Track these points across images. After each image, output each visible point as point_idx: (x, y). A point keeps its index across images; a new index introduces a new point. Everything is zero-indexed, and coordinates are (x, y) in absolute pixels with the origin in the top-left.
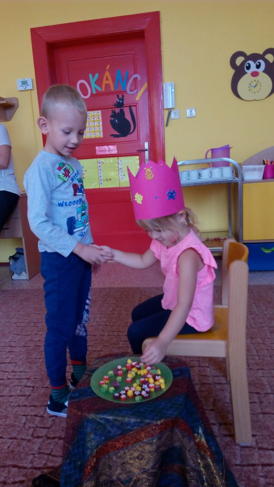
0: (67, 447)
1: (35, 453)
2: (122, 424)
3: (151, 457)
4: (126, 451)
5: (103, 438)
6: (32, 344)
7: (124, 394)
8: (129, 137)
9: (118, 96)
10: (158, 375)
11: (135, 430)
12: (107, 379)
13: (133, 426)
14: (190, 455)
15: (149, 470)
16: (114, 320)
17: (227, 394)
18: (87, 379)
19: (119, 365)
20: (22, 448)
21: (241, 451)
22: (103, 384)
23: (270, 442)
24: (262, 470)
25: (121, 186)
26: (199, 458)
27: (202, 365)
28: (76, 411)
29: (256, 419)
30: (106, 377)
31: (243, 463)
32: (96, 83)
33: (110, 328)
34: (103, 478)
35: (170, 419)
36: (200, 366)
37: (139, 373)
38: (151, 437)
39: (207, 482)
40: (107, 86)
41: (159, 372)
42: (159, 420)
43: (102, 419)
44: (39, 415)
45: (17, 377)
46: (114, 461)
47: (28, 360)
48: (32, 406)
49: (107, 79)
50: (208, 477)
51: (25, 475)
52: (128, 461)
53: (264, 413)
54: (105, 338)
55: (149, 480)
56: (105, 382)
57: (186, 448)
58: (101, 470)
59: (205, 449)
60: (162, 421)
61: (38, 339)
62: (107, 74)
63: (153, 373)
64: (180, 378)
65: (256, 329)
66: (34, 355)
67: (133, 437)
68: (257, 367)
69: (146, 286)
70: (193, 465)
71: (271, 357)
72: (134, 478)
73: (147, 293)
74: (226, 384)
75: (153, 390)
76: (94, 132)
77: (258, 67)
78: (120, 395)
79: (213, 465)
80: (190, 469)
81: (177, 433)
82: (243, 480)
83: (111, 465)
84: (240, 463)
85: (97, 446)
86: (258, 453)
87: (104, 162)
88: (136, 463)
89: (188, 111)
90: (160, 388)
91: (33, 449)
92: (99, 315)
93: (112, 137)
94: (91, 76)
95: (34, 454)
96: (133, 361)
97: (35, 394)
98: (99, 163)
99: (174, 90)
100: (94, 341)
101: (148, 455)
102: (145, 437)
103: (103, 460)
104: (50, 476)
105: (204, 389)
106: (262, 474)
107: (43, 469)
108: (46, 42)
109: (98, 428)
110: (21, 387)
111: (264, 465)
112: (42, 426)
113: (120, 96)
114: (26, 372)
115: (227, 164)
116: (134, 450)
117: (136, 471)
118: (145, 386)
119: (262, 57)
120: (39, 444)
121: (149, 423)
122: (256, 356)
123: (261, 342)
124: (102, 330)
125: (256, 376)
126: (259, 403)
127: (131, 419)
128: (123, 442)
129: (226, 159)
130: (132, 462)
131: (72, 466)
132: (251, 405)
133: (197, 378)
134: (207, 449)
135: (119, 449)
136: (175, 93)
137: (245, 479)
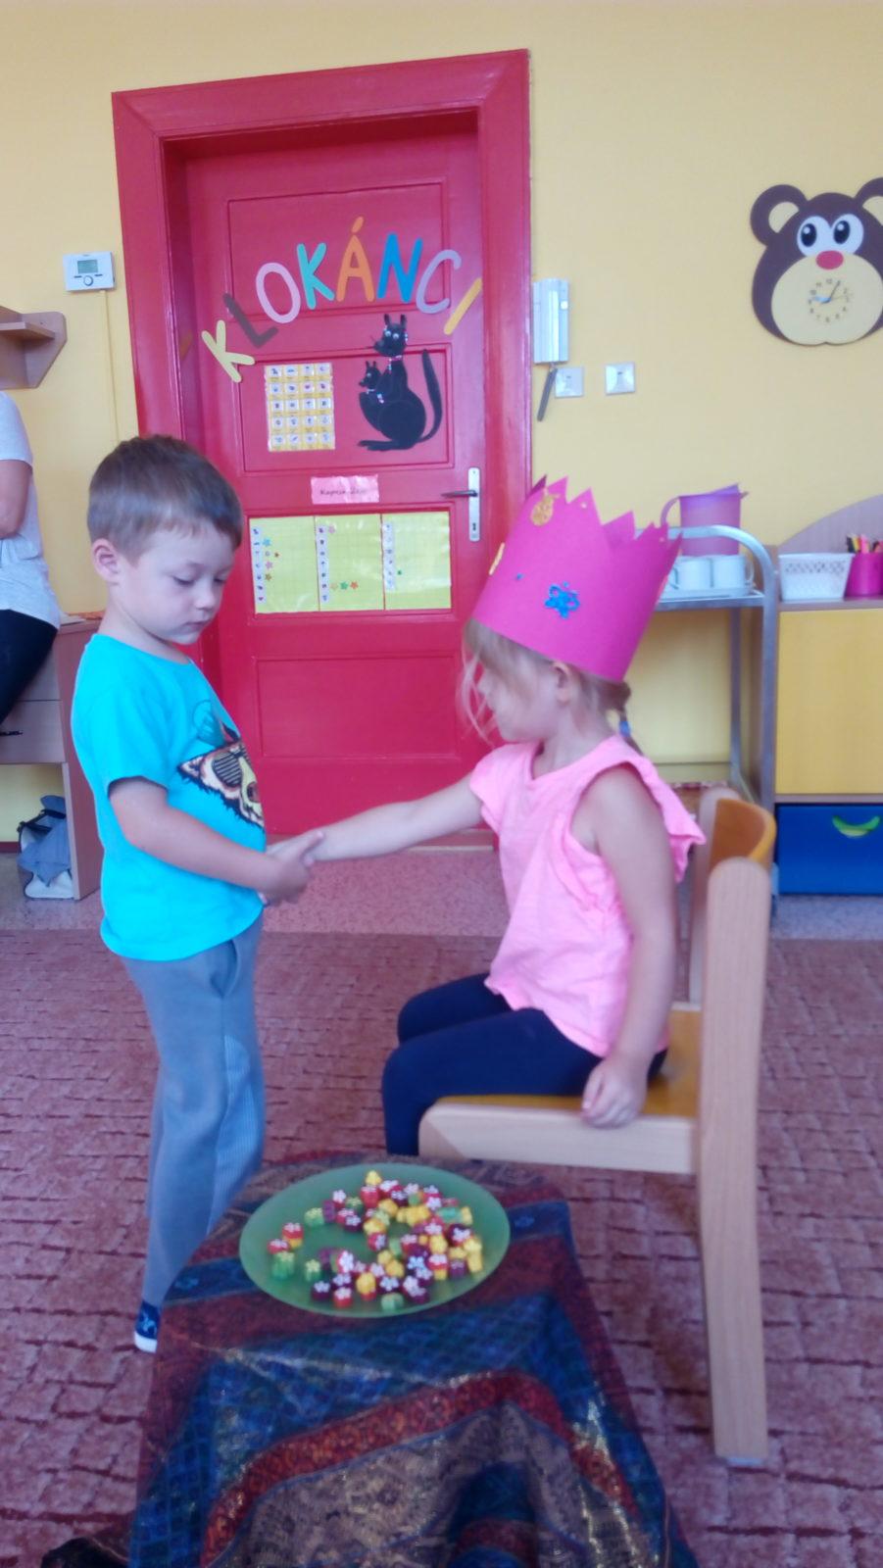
0: (154, 1455)
1: (58, 1466)
2: (333, 1384)
3: (424, 1495)
4: (344, 1472)
5: (270, 1429)
6: (75, 1111)
7: (346, 1286)
8: (418, 452)
9: (387, 318)
10: (462, 1227)
11: (374, 1406)
12: (295, 1235)
13: (369, 1394)
14: (553, 1494)
15: (414, 1538)
16: (345, 1040)
18: (230, 1231)
19: (338, 1190)
20: (16, 1449)
21: (730, 1482)
22: (282, 1249)
24: (795, 1549)
25: (390, 607)
26: (584, 1503)
27: (622, 1195)
28: (184, 1337)
29: (785, 1378)
30: (292, 1227)
31: (735, 1524)
32: (319, 273)
33: (329, 1065)
34: (265, 1561)
35: (489, 1375)
36: (613, 1199)
37: (400, 1217)
38: (426, 1430)
40: (354, 284)
41: (466, 1216)
42: (455, 1374)
43: (267, 1366)
44: (80, 1343)
45: (19, 1216)
46: (304, 1505)
47: (59, 1162)
48: (61, 1312)
49: (354, 263)
51: (20, 1540)
52: (346, 1507)
53: (813, 1361)
54: (310, 1097)
56: (289, 1244)
57: (541, 1471)
58: (260, 1534)
59: (606, 1474)
60: (464, 1379)
61: (94, 1093)
62: (355, 246)
63: (444, 1221)
64: (534, 1237)
65: (803, 1084)
66: (77, 1148)
67: (365, 1429)
68: (798, 1208)
69: (454, 932)
70: (563, 1528)
71: (845, 1175)
73: (456, 955)
74: (691, 1259)
75: (441, 1275)
76: (308, 430)
77: (841, 236)
79: (631, 1530)
80: (551, 1541)
81: (512, 1419)
83: (295, 1518)
84: (724, 1523)
85: (250, 1454)
86: (784, 1491)
87: (336, 527)
88: (373, 1516)
89: (611, 373)
90: (466, 1270)
91: (52, 1455)
92: (298, 1021)
93: (366, 448)
94: (301, 250)
95: (54, 1471)
96: (385, 1178)
97: (73, 1275)
98: (321, 531)
99: (569, 303)
100: (276, 1107)
101: (412, 1488)
102: (405, 1428)
103: (269, 1502)
104: (99, 1544)
105: (623, 1276)
106: (792, 1561)
107: (79, 1522)
108: (161, 139)
109: (254, 1395)
110: (29, 1249)
111: (802, 1532)
112: (87, 1378)
114: (48, 1200)
115: (731, 547)
116: (369, 1471)
117: (372, 1541)
118: (416, 1262)
119: (854, 205)
120: (75, 1437)
121: (419, 1386)
122: (799, 1170)
123: (817, 1125)
124: (305, 1072)
125: (793, 1238)
126: (798, 1326)
127: (364, 1371)
128: (334, 1445)
129: (727, 531)
130: (360, 1510)
131: (167, 1517)
132: (775, 1332)
133: (601, 1237)
134: (611, 1474)
135: (319, 1467)
136: (570, 317)
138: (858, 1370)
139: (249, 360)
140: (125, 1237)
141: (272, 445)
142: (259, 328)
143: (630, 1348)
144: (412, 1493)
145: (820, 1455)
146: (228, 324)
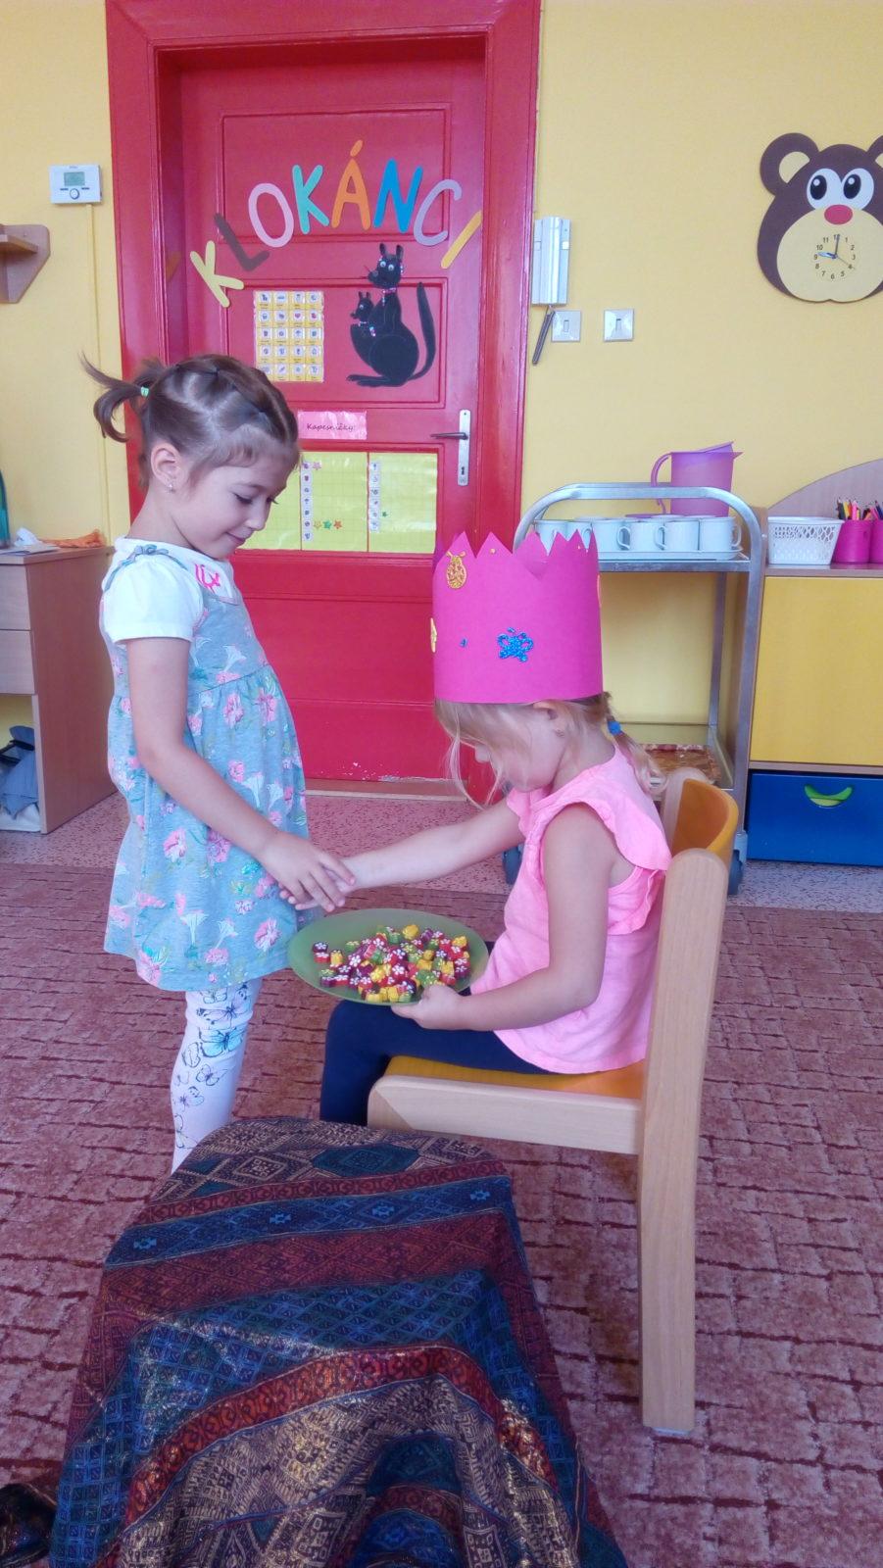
5: (207, 1390)
6: (32, 1053)
8: (409, 390)
9: (382, 247)
14: (480, 1468)
21: (654, 1451)
23: (751, 1430)
24: (712, 1519)
25: (372, 549)
26: (508, 1477)
29: (716, 1351)
31: (656, 1492)
32: (315, 196)
33: (289, 1016)
39: (531, 1557)
40: (351, 210)
44: (25, 1289)
46: (244, 1458)
47: (13, 1104)
48: (9, 1256)
49: (351, 188)
50: (534, 1542)
53: (741, 1334)
57: (469, 1445)
58: (195, 1488)
61: (52, 1034)
62: (352, 170)
65: (755, 1055)
66: (34, 1089)
68: (742, 1180)
70: (487, 1502)
71: (789, 1148)
72: (287, 1519)
76: (297, 361)
77: (851, 191)
79: (555, 1507)
80: (475, 1514)
81: (445, 1393)
82: (649, 1547)
83: (234, 1471)
84: (646, 1492)
86: (706, 1462)
87: (321, 465)
89: (610, 318)
93: (355, 382)
94: (297, 172)
97: (22, 1219)
98: (306, 466)
99: (570, 245)
103: (203, 1459)
104: (36, 1490)
105: (565, 1241)
106: (709, 1531)
107: (18, 1467)
108: (156, 49)
111: (720, 1502)
112: (31, 1324)
113: (391, 249)
115: (721, 509)
119: (865, 159)
120: (17, 1381)
122: (745, 1141)
123: (766, 1097)
125: (734, 1210)
126: (733, 1299)
128: (268, 1401)
129: (719, 493)
132: (707, 1304)
133: (547, 1201)
136: (571, 256)
137: (656, 1544)
138: (787, 1344)
139: (238, 285)
140: (76, 1183)
142: (249, 250)
143: (567, 1314)
145: (745, 1427)
146: (218, 244)
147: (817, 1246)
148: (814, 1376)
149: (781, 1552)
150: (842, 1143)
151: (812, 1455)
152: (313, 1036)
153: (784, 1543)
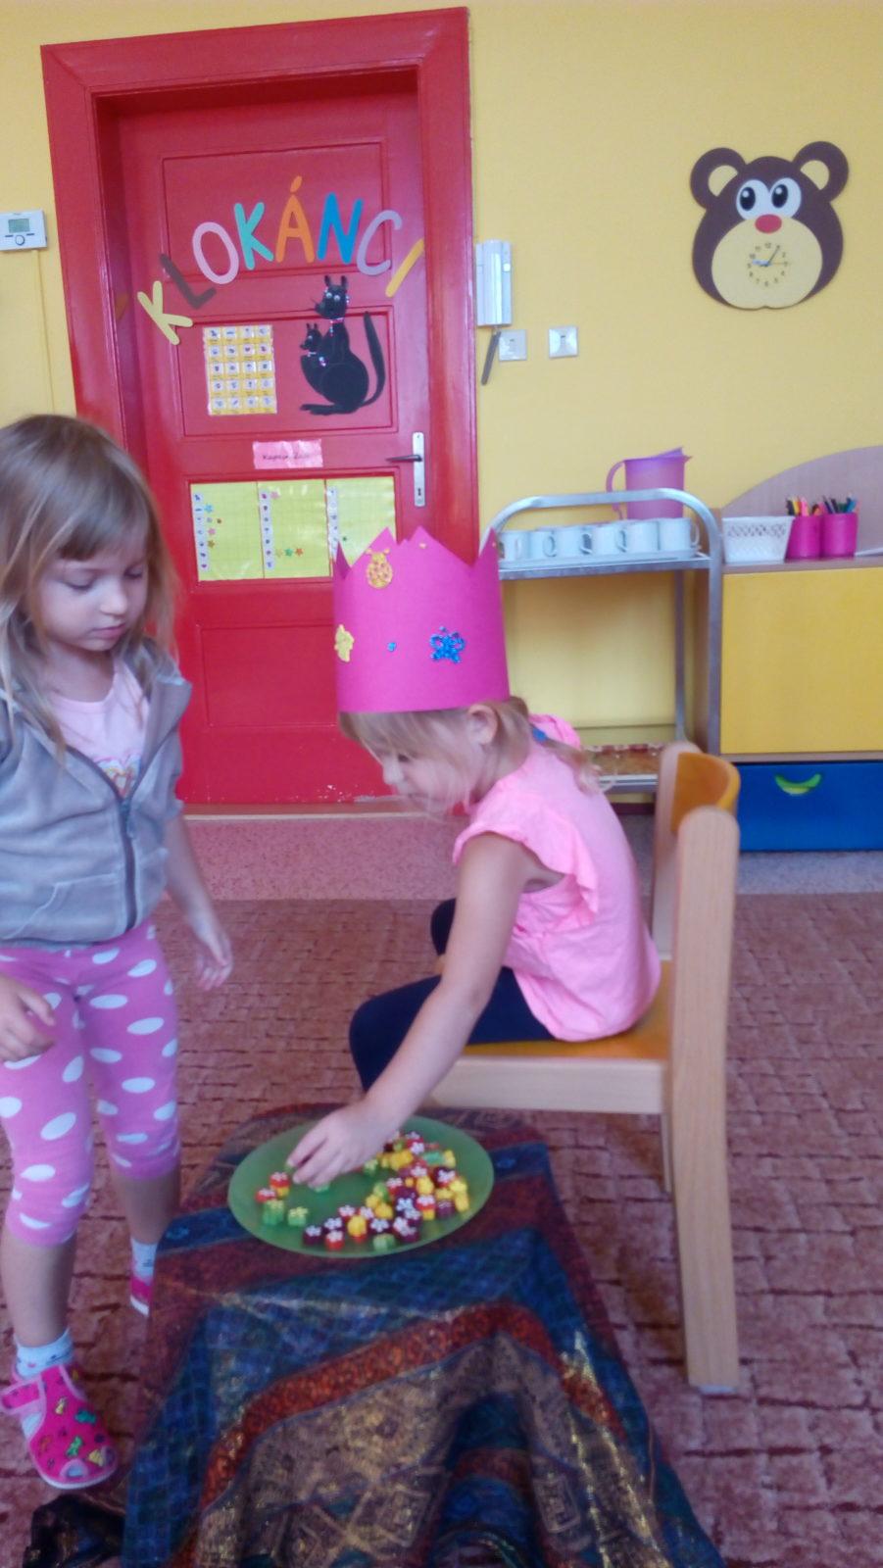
0: (150, 1402)
2: (330, 1323)
3: (422, 1426)
4: (343, 1409)
5: (268, 1370)
7: (338, 1229)
8: (362, 416)
9: (327, 279)
10: (446, 1170)
11: (368, 1342)
12: (283, 1184)
13: (366, 1330)
14: (546, 1420)
15: (414, 1468)
16: (306, 1004)
17: (664, 1233)
18: (216, 1182)
21: (704, 1409)
22: (270, 1198)
23: (795, 1381)
24: (768, 1468)
26: (573, 1430)
27: (586, 1142)
28: (180, 1285)
29: (751, 1309)
30: (278, 1177)
31: (710, 1447)
32: (257, 233)
33: (291, 1028)
34: (264, 1499)
35: (483, 1307)
36: (578, 1146)
37: (384, 1163)
38: (423, 1363)
39: (599, 1506)
40: (293, 245)
41: (449, 1159)
42: (450, 1307)
43: (265, 1308)
46: (303, 1443)
49: (293, 223)
50: (601, 1490)
51: (10, 1497)
52: (346, 1441)
53: (777, 1292)
54: (274, 1059)
55: (412, 1499)
57: (534, 1398)
58: (259, 1473)
59: (594, 1401)
60: (459, 1311)
62: (293, 205)
63: (428, 1164)
64: (515, 1176)
65: (755, 1032)
67: (363, 1365)
68: (757, 1149)
69: (408, 896)
70: (555, 1452)
71: (799, 1116)
72: (368, 1495)
73: (412, 917)
74: (660, 1200)
75: (429, 1215)
76: (249, 394)
77: (779, 200)
78: (326, 1231)
79: (620, 1454)
80: (544, 1465)
81: (504, 1349)
82: (710, 1499)
83: (294, 1455)
84: (701, 1448)
85: (248, 1395)
86: (756, 1415)
87: (279, 493)
88: (373, 1448)
89: (554, 337)
90: (453, 1209)
92: (258, 986)
93: (308, 411)
94: (239, 210)
98: (264, 497)
99: (512, 266)
100: (240, 1071)
101: (411, 1419)
102: (402, 1362)
103: (267, 1441)
104: (92, 1499)
105: (590, 1218)
106: (767, 1479)
108: (93, 95)
109: (253, 1336)
111: (775, 1452)
113: (336, 281)
115: (676, 509)
116: (367, 1406)
117: (373, 1474)
118: (405, 1204)
119: (792, 169)
121: (415, 1321)
122: (755, 1113)
123: (771, 1070)
124: (268, 1035)
125: (753, 1179)
126: (762, 1261)
127: (360, 1308)
128: (332, 1382)
129: (672, 493)
130: (359, 1443)
131: (165, 1461)
134: (600, 1401)
135: (318, 1403)
136: (513, 277)
137: (716, 1495)
138: (821, 1299)
139: (186, 322)
140: (96, 1201)
141: (212, 408)
142: (197, 289)
144: (411, 1424)
145: (789, 1380)
146: (165, 285)
147: (837, 1205)
148: (850, 1326)
149: (840, 1493)
150: (849, 1107)
151: (858, 1400)
152: (318, 1046)
153: (842, 1484)
